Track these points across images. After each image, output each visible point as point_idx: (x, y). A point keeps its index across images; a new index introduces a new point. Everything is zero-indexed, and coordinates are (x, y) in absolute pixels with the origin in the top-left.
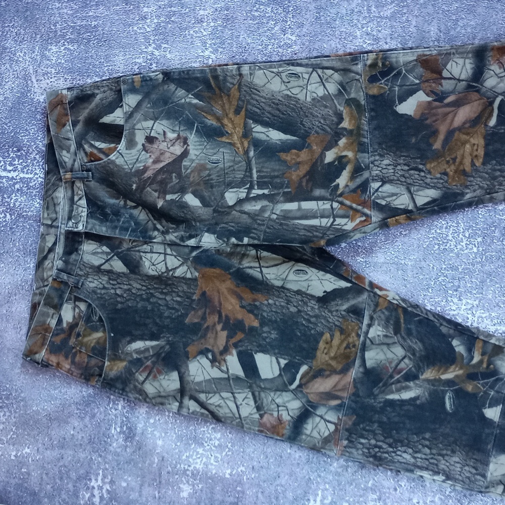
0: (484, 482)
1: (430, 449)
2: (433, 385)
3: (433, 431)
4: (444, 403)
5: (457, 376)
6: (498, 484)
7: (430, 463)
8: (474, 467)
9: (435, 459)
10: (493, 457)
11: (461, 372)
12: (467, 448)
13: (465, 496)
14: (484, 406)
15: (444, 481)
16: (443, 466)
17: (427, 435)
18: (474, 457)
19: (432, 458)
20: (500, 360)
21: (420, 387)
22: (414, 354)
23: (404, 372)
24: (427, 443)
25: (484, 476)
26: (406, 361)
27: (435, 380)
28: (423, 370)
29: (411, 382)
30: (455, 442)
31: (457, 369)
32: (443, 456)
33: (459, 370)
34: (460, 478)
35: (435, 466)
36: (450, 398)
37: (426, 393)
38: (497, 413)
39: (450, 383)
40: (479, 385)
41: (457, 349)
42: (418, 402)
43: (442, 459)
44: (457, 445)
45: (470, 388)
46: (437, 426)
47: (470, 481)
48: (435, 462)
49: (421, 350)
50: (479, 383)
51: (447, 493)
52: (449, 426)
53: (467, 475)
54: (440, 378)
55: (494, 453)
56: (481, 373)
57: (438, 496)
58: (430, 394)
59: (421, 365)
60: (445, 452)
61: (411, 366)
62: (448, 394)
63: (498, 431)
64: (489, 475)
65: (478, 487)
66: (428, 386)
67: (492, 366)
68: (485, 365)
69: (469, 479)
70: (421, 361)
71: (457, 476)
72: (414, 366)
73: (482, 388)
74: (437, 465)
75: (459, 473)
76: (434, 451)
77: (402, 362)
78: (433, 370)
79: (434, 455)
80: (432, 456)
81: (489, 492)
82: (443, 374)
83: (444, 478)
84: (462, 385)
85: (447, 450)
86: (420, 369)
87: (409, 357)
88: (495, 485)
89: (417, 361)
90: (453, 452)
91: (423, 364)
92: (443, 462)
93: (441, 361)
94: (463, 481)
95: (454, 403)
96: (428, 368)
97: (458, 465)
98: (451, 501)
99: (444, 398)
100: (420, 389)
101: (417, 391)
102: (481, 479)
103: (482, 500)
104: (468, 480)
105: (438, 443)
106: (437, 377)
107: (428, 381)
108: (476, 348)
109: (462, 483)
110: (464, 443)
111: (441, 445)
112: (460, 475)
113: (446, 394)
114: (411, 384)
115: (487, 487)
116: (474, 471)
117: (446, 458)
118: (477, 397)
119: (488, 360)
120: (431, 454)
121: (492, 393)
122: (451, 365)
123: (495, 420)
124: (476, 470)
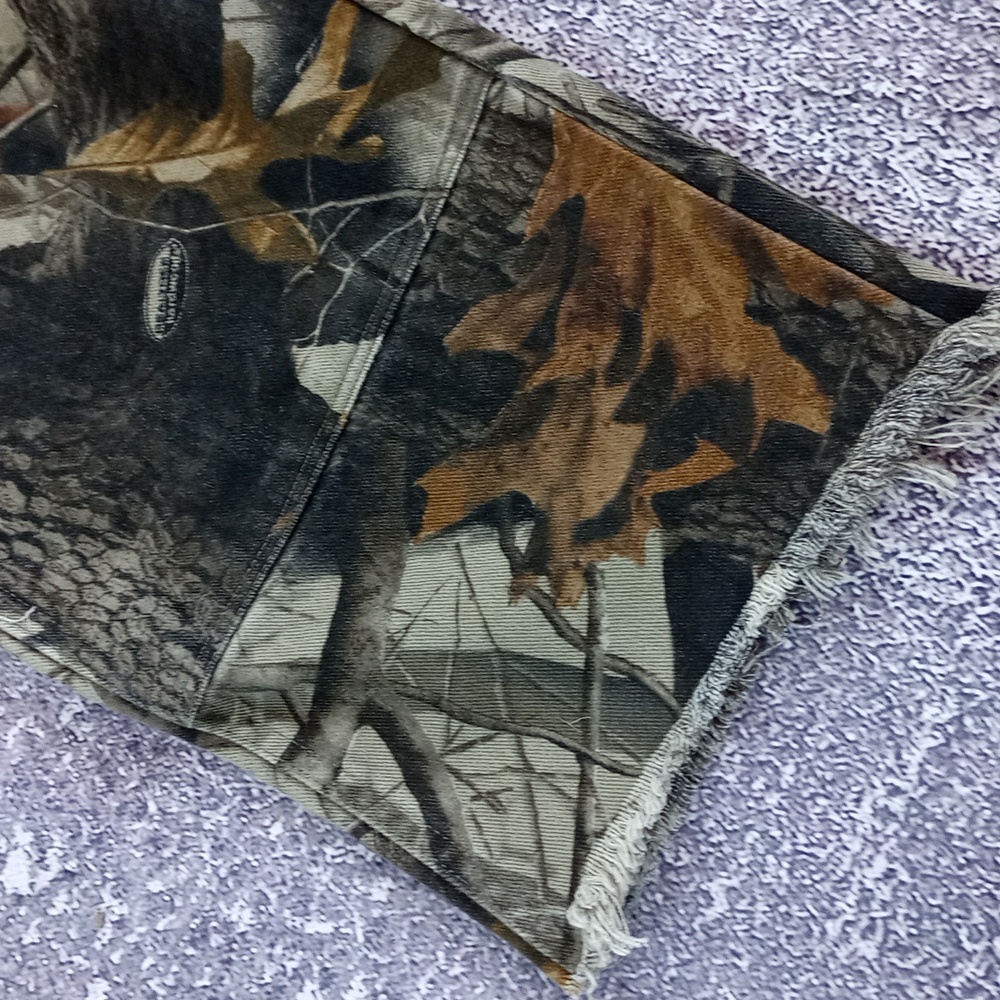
0: (197, 684)
1: (27, 489)
2: (115, 204)
3: (62, 412)
4: (140, 294)
5: (220, 174)
6: (272, 714)
7: (13, 557)
8: (179, 607)
9: (38, 544)
10: (276, 575)
11: (240, 155)
12: (188, 520)
13: (134, 746)
14: (301, 331)
15: (30, 644)
16: (60, 581)
17: (33, 428)
18: (202, 563)
19: (26, 537)
20: (415, 114)
21: (60, 203)
22: (59, 43)
23: (12, 126)
24: (22, 461)
25: (205, 652)
26: (30, 75)
27: (129, 179)
28: (86, 130)
29: (30, 179)
30: (141, 484)
31: (228, 138)
32: (72, 531)
33: (233, 144)
34: (103, 644)
35: (27, 576)
36: (166, 275)
37: (77, 238)
38: (351, 375)
39: (186, 201)
40: (304, 230)
41: (231, 33)
42: (36, 272)
43: (67, 547)
44: (147, 495)
45: (262, 239)
46: (85, 393)
47: (139, 664)
48: (36, 555)
49: (83, 24)
50: (302, 218)
51: (66, 718)
52: (131, 401)
53: (136, 633)
54: (149, 174)
55: (287, 559)
56: (316, 160)
57: (21, 723)
58: (92, 242)
59: (86, 101)
60: (82, 516)
61: (43, 104)
62: (165, 254)
63: (337, 462)
64: (230, 654)
65: (167, 699)
66: (91, 204)
67: (374, 140)
68: (338, 127)
69: (135, 653)
70: (86, 78)
71: (92, 632)
72: (58, 108)
73: (314, 246)
74: (37, 571)
75: (104, 618)
76: (43, 507)
77: (14, 81)
78: (129, 133)
79: (38, 521)
80: (29, 526)
81: (225, 744)
82: (165, 157)
83: (36, 628)
84: (234, 220)
85: (98, 509)
86: (77, 124)
87: (43, 58)
88: (259, 716)
89: (72, 80)
90: (124, 524)
91: (96, 103)
92: (67, 562)
93: (164, 92)
94: (106, 658)
95: (180, 295)
96: (112, 122)
97: (120, 586)
98: (68, 758)
99: (144, 269)
100: (57, 213)
101: (44, 221)
102: (189, 661)
103: (195, 783)
104: (128, 656)
105: (64, 472)
106: (141, 169)
107: (96, 178)
108: (326, 46)
109: (98, 663)
110: (180, 491)
111: (74, 483)
112: (107, 629)
113: (157, 249)
114: (28, 187)
115: (215, 717)
116: (171, 621)
117: (88, 547)
118: (281, 285)
119: (361, 111)
120: (28, 516)
121: (348, 271)
122: (205, 117)
123: (336, 408)
124: (186, 619)
